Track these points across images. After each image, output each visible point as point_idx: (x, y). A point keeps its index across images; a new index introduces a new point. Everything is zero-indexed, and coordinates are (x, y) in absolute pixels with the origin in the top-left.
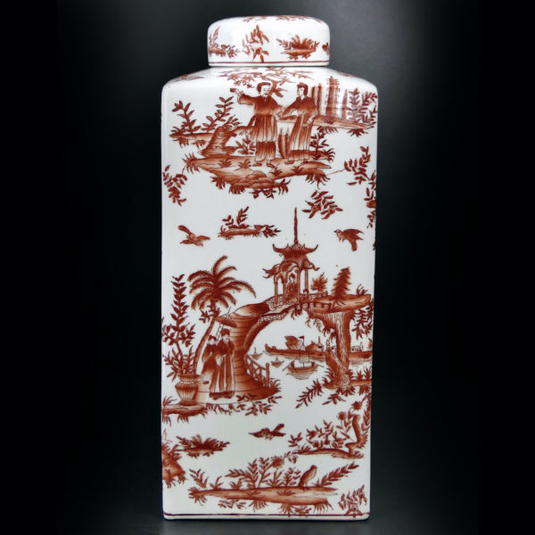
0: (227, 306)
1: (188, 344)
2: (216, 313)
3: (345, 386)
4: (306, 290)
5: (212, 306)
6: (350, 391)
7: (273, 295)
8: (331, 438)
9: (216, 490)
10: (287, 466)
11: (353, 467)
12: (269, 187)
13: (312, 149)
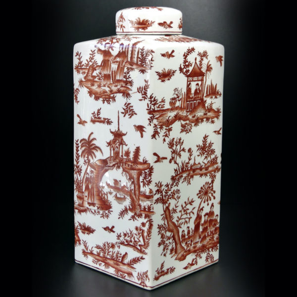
0: (93, 158)
1: (80, 175)
2: (89, 161)
3: (138, 212)
4: (122, 156)
5: (88, 157)
6: (140, 216)
7: (109, 156)
8: (132, 240)
9: (91, 253)
10: (116, 249)
11: (142, 258)
12: (108, 98)
13: (125, 79)
